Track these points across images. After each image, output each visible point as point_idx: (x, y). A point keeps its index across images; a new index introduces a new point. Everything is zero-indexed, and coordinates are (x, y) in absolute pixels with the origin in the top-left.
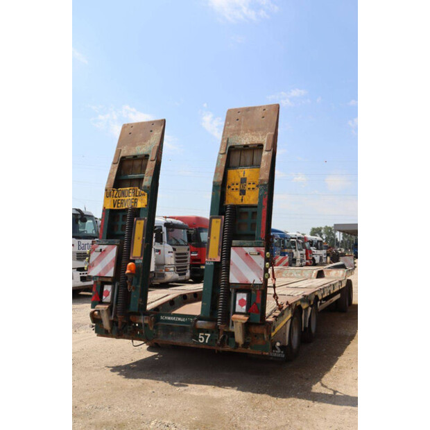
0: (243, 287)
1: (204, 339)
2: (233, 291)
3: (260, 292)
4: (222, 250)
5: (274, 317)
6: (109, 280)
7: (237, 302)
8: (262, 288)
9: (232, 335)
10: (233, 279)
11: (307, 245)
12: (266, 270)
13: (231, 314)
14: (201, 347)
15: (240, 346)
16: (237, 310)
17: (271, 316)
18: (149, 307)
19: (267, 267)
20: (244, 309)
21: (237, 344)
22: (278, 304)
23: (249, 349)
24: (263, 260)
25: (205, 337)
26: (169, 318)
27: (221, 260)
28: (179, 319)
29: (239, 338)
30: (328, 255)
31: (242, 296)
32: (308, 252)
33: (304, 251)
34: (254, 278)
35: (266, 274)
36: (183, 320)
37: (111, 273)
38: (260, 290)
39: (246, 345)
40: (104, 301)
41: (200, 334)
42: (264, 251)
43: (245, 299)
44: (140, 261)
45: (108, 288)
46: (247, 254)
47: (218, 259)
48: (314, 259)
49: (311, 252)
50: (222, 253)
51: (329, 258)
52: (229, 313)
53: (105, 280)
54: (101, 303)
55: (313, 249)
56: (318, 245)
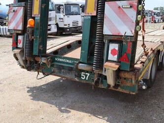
0: (116, 38)
1: (85, 77)
2: (106, 42)
3: (131, 43)
4: (98, 5)
5: (142, 62)
6: (20, 32)
7: (110, 52)
8: (133, 40)
9: (105, 78)
10: (107, 31)
11: (153, 14)
12: (137, 23)
13: (104, 61)
14: (83, 82)
15: (112, 86)
16: (109, 59)
17: (139, 62)
18: (48, 52)
19: (139, 19)
20: (115, 58)
21: (109, 86)
22: (145, 51)
23: (119, 88)
24: (135, 13)
25: (86, 76)
26: (61, 60)
27: (97, 14)
28: (68, 61)
29: (111, 81)
30: (162, 19)
31: (114, 46)
32: (153, 17)
33: (151, 17)
34: (125, 30)
35: (138, 27)
36: (70, 62)
37: (20, 27)
38: (131, 41)
39: (116, 86)
40: (19, 46)
41: (82, 73)
42: (136, 4)
43: (117, 49)
44: (38, 18)
45: (20, 38)
46: (119, 7)
47: (95, 14)
48: (155, 21)
49: (154, 17)
50: (97, 8)
51: (162, 20)
52: (103, 60)
53: (18, 32)
54: (17, 48)
55: (155, 16)
56: (158, 15)
